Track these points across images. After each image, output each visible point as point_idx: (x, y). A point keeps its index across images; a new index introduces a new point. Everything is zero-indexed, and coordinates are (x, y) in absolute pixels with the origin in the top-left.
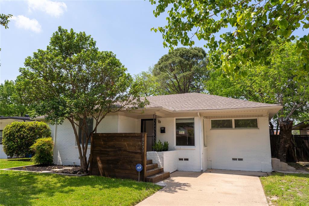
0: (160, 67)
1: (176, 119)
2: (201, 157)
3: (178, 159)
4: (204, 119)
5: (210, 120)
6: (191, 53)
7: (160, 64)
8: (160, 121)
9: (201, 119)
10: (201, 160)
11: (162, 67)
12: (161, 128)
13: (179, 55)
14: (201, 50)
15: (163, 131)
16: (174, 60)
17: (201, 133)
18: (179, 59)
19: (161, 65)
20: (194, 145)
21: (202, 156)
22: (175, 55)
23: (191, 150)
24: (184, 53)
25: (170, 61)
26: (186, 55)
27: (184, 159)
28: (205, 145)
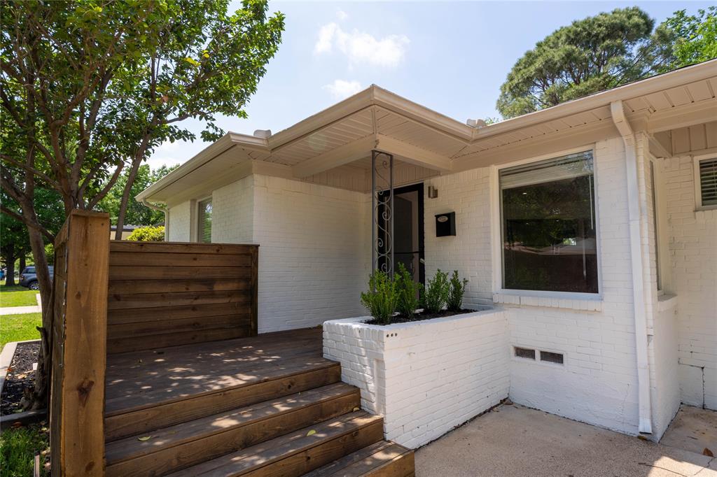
0: (512, 87)
1: (503, 174)
2: (642, 358)
3: (513, 351)
4: (657, 162)
5: (692, 162)
6: (600, 26)
7: (511, 79)
8: (436, 191)
9: (637, 149)
10: (642, 375)
11: (517, 86)
12: (437, 217)
13: (566, 41)
14: (634, 12)
15: (446, 227)
16: (550, 57)
17: (635, 226)
18: (566, 50)
19: (516, 81)
20: (596, 291)
21: (648, 355)
22: (552, 45)
23: (580, 311)
24: (579, 29)
25: (539, 63)
26: (584, 34)
27: (538, 355)
28: (664, 292)
